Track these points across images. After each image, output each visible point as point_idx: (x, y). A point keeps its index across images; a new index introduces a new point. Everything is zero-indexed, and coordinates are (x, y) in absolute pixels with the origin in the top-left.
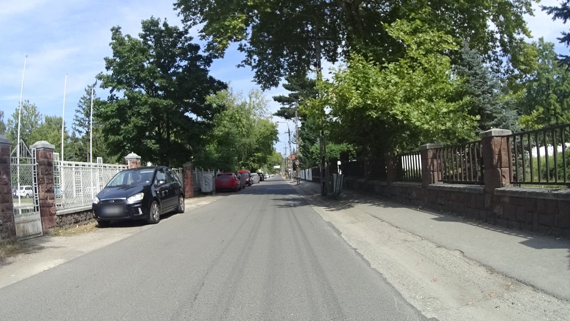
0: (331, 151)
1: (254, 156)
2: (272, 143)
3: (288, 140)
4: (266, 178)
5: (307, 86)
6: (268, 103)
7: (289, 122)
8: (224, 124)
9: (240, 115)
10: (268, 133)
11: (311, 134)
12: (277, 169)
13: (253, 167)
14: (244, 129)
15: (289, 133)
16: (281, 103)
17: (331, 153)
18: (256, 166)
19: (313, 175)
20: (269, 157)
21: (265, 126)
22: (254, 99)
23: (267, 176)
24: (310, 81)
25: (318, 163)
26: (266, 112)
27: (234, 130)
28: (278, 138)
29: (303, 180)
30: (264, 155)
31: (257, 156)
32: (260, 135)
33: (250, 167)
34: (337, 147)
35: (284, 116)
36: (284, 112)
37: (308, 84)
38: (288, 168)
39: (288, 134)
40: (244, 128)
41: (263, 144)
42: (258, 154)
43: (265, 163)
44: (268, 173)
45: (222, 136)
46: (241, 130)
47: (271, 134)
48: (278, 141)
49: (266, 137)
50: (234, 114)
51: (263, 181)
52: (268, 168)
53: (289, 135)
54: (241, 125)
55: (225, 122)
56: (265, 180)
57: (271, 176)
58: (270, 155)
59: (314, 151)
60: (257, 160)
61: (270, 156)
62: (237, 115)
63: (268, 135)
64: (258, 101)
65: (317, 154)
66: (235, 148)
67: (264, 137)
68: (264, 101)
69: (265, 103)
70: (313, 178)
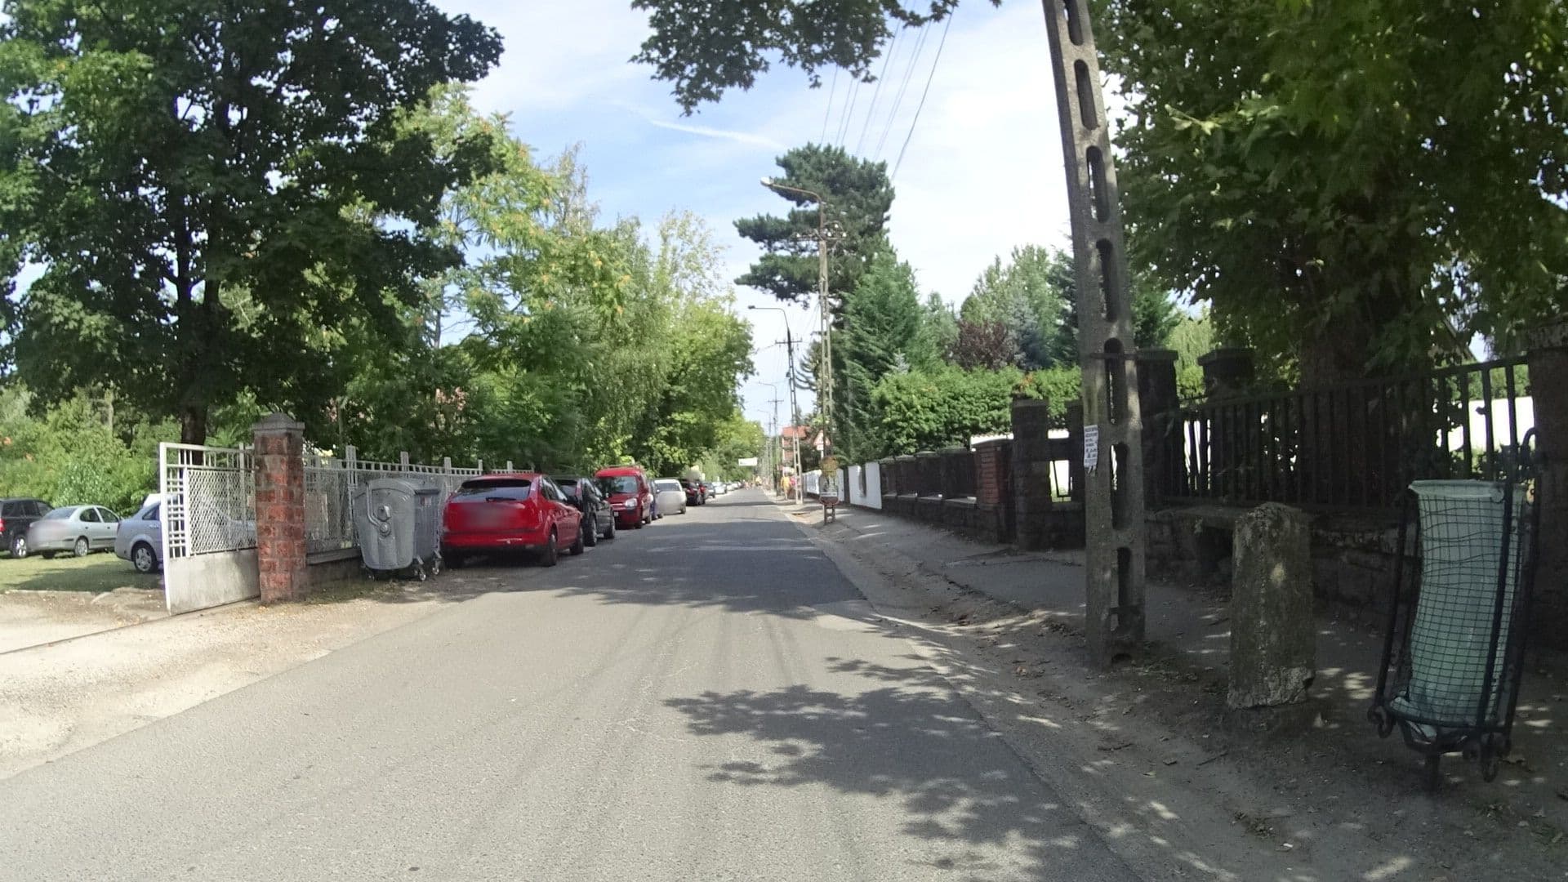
0: (955, 398)
1: (673, 421)
2: (733, 380)
3: (786, 369)
4: (713, 495)
5: (852, 185)
6: (722, 252)
7: (788, 310)
8: (541, 284)
9: (605, 257)
10: (721, 345)
11: (872, 339)
12: (750, 468)
13: (666, 460)
14: (619, 309)
15: (789, 343)
16: (761, 244)
17: (955, 403)
18: (677, 454)
19: (884, 490)
20: (721, 428)
21: (708, 322)
22: (675, 242)
23: (718, 487)
24: (863, 167)
25: (902, 440)
26: (715, 282)
27: (584, 311)
28: (751, 364)
29: (841, 505)
30: (704, 420)
31: (682, 422)
32: (693, 353)
33: (657, 460)
34: (974, 383)
35: (772, 288)
36: (774, 271)
37: (854, 176)
38: (781, 464)
39: (786, 347)
40: (621, 304)
41: (702, 382)
42: (687, 415)
43: (709, 444)
44: (722, 480)
45: (531, 330)
46: (608, 312)
47: (730, 348)
48: (752, 373)
49: (712, 359)
50: (585, 251)
51: (703, 503)
52: (722, 463)
53: (790, 351)
54: (610, 295)
55: (546, 278)
56: (710, 500)
57: (729, 488)
58: (726, 420)
59: (889, 397)
60: (681, 436)
61: (724, 424)
62: (593, 253)
63: (718, 353)
64: (688, 250)
65: (899, 410)
66: (589, 382)
67: (705, 360)
68: (709, 249)
69: (712, 255)
70: (885, 501)
